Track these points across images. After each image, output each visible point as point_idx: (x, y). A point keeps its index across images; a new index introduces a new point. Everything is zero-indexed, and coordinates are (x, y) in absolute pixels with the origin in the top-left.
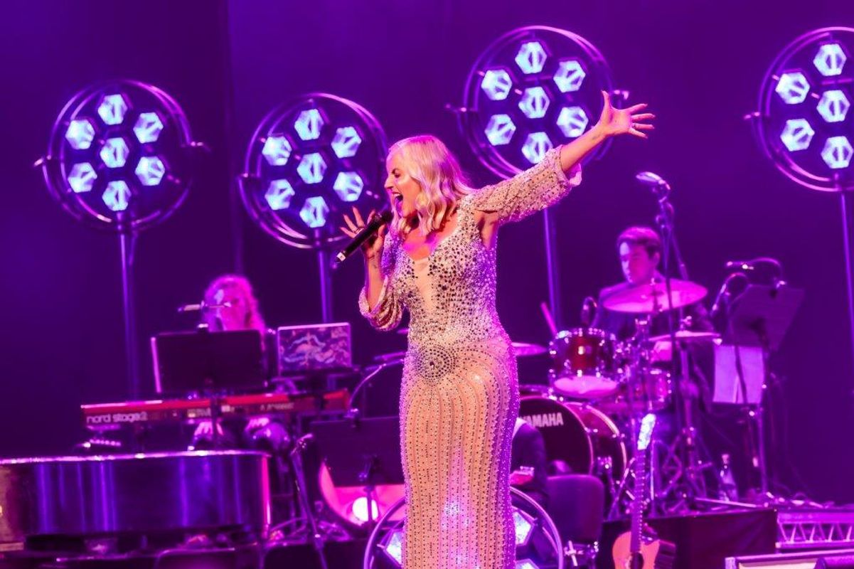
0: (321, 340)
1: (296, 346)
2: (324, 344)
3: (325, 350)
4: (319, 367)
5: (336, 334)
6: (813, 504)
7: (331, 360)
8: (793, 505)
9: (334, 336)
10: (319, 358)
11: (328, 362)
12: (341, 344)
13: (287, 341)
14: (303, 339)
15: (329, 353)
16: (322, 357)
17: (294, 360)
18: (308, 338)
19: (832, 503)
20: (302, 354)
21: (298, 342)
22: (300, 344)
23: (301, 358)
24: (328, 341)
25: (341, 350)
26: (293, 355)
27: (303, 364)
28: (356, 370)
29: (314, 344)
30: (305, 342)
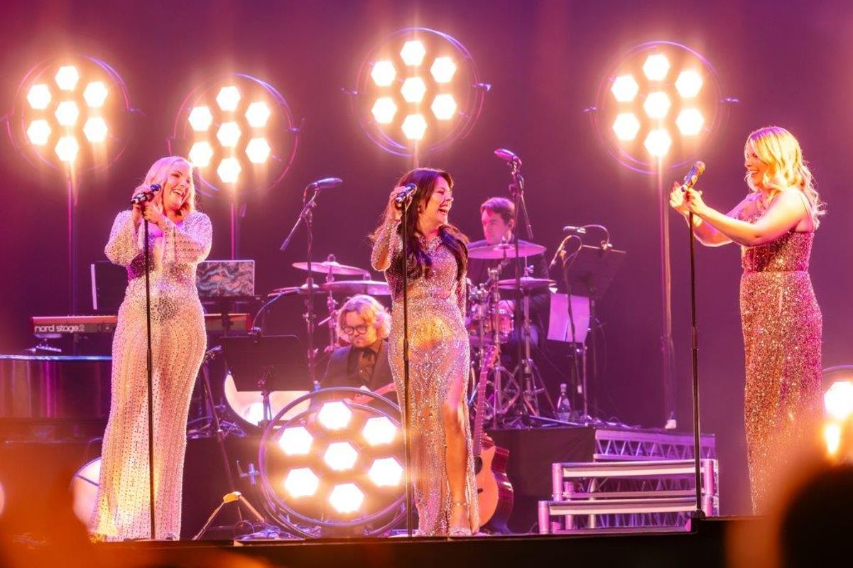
0: (231, 273)
1: (209, 277)
2: (233, 277)
3: (234, 281)
4: (228, 295)
5: (243, 269)
6: (623, 426)
7: (238, 290)
8: (608, 426)
9: (241, 270)
10: (228, 288)
11: (235, 291)
12: (246, 276)
13: (203, 272)
14: (215, 272)
15: (236, 285)
16: (230, 286)
17: (207, 288)
18: (220, 270)
19: (640, 426)
20: (215, 283)
21: (212, 273)
22: (213, 275)
23: (213, 286)
24: (236, 274)
25: (246, 282)
26: (206, 284)
27: (214, 292)
28: (258, 298)
29: (224, 276)
30: (217, 274)
